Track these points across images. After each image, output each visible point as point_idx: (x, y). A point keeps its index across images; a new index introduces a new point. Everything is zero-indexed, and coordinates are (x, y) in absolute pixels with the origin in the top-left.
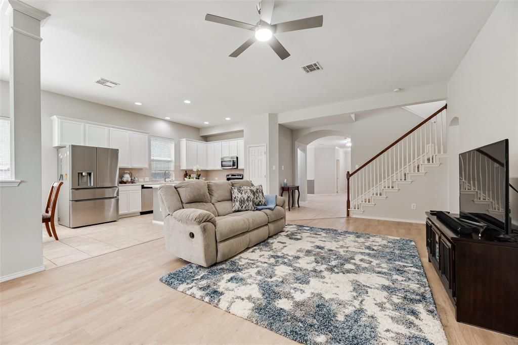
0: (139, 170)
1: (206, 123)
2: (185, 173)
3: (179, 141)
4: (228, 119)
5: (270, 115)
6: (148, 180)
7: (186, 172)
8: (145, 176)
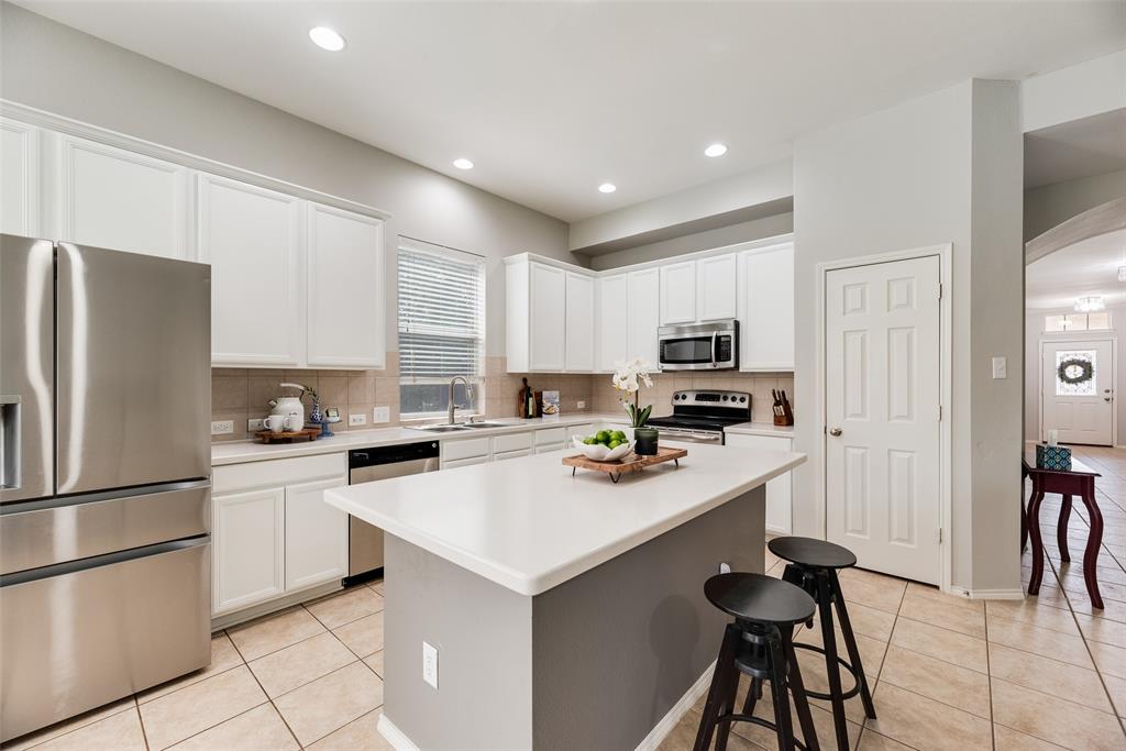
0: (352, 376)
1: (607, 188)
2: (520, 385)
3: (504, 264)
4: (716, 150)
5: (980, 84)
6: (387, 420)
7: (525, 380)
8: (376, 404)
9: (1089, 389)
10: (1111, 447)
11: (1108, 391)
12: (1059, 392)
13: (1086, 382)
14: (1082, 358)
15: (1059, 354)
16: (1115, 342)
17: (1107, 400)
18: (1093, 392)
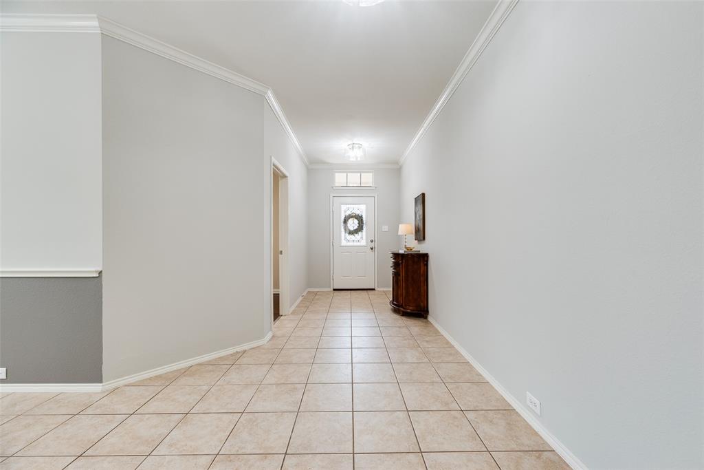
9: (361, 239)
10: (374, 289)
11: (372, 241)
12: (344, 243)
13: (360, 233)
14: (358, 212)
15: (344, 207)
16: (376, 198)
17: (372, 249)
18: (363, 243)
